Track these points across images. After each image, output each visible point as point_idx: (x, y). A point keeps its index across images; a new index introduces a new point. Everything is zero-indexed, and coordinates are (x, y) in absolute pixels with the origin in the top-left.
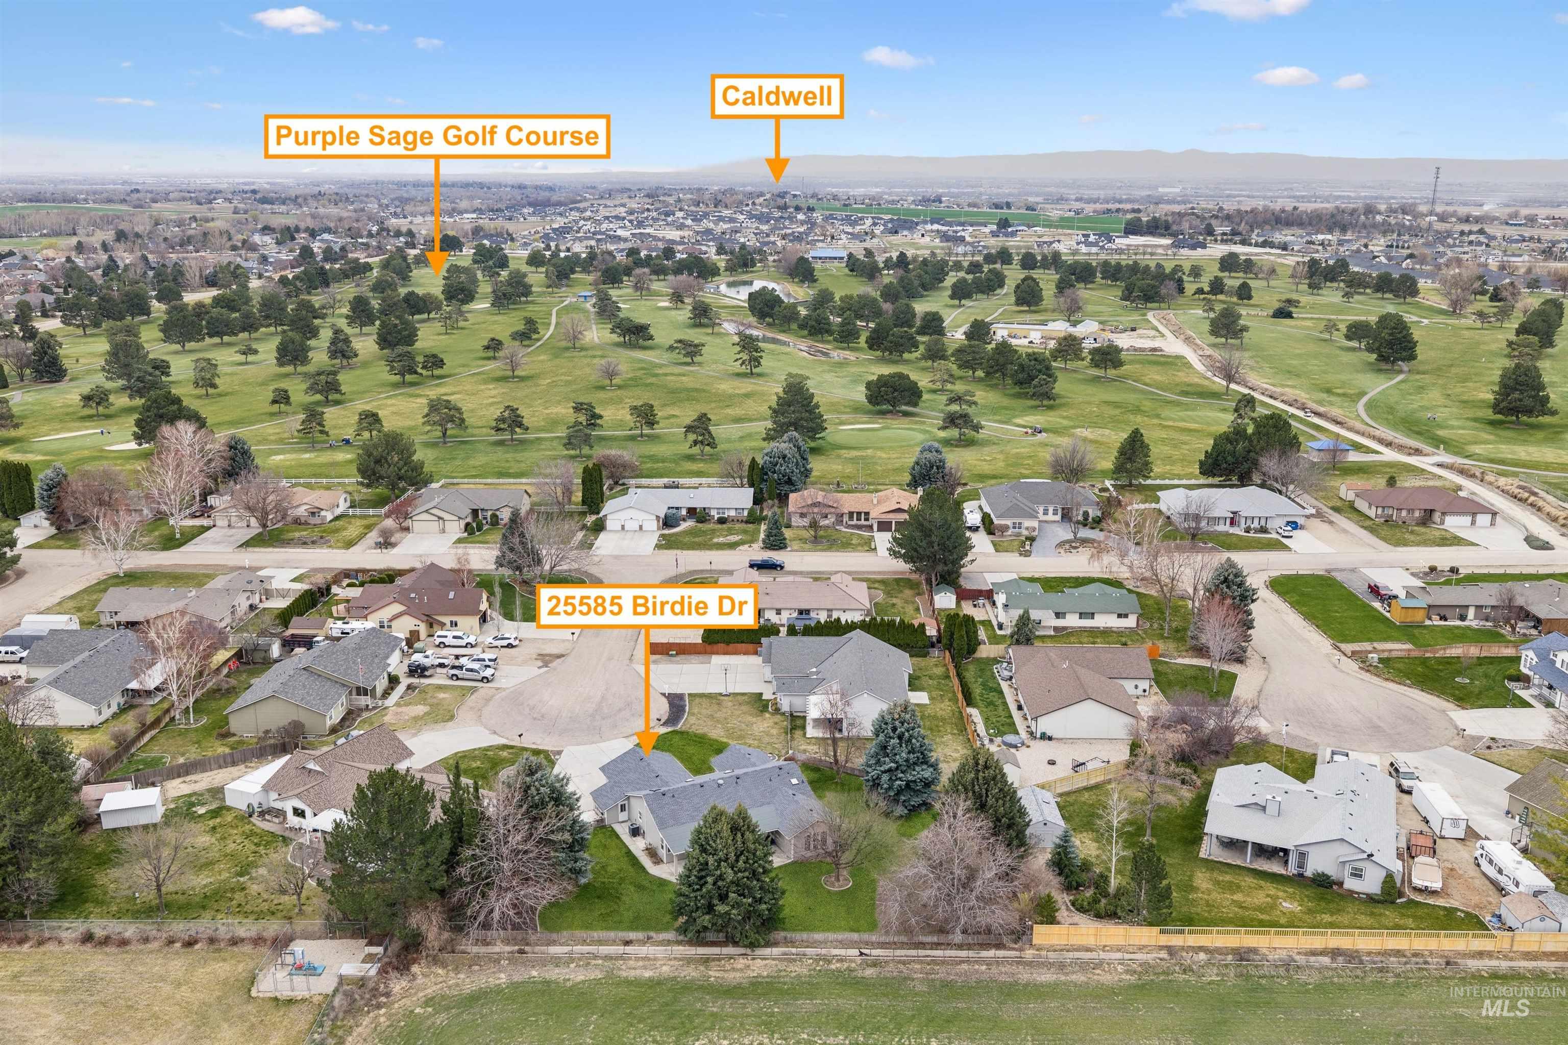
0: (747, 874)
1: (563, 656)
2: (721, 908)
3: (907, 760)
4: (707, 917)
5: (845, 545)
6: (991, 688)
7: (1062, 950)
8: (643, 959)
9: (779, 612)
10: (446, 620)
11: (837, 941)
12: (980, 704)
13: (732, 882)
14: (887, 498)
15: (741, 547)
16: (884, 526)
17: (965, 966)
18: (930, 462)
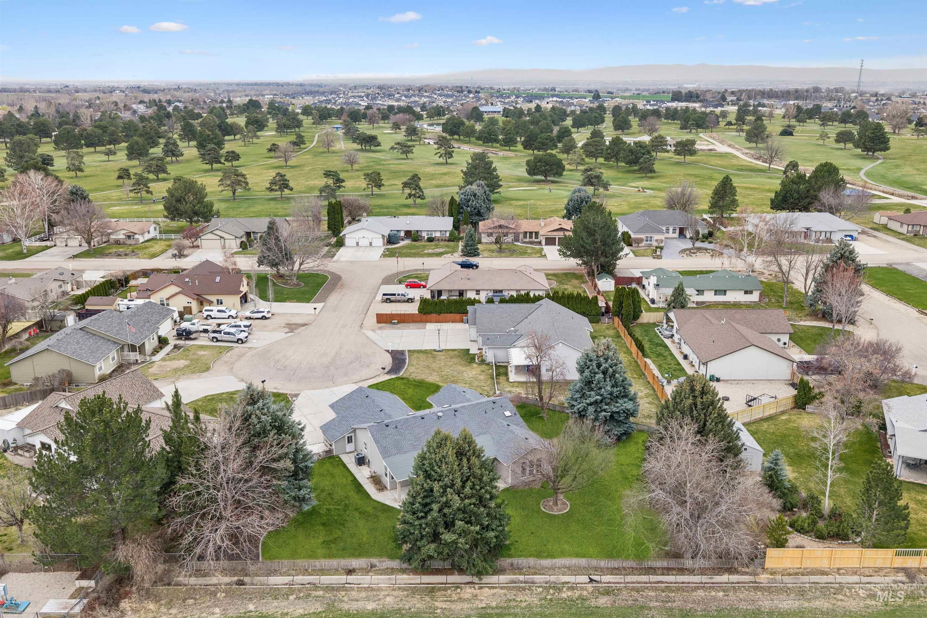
0: (473, 500)
1: (306, 325)
2: (448, 537)
3: (611, 394)
4: (433, 546)
5: (523, 253)
6: (657, 344)
7: (797, 574)
8: (366, 589)
9: (478, 292)
10: (213, 298)
11: (565, 567)
12: (651, 355)
13: (459, 509)
14: (551, 223)
15: (445, 255)
16: (550, 241)
17: (701, 593)
18: (580, 198)
